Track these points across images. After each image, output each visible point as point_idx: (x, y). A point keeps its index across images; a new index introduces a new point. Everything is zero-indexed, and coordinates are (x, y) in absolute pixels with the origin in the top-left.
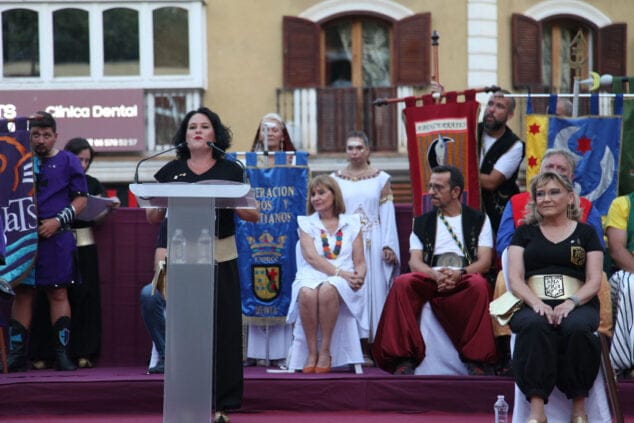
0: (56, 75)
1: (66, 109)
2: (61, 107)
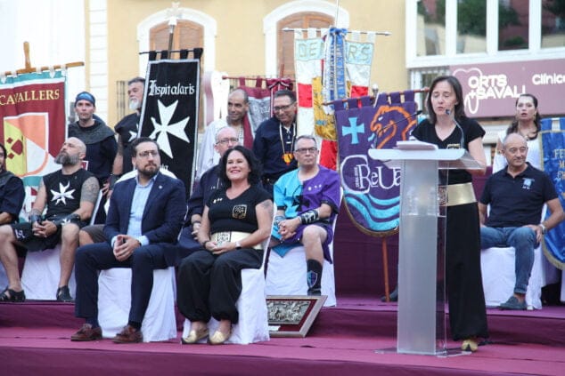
0: (543, 46)
1: (550, 77)
2: (545, 75)
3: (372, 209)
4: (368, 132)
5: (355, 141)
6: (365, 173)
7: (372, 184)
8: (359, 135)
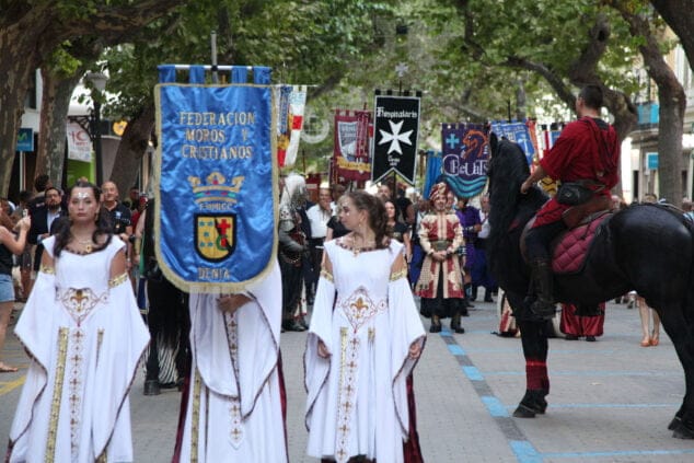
3: (460, 186)
4: (461, 143)
5: (452, 147)
6: (456, 165)
7: (462, 172)
8: (456, 145)
